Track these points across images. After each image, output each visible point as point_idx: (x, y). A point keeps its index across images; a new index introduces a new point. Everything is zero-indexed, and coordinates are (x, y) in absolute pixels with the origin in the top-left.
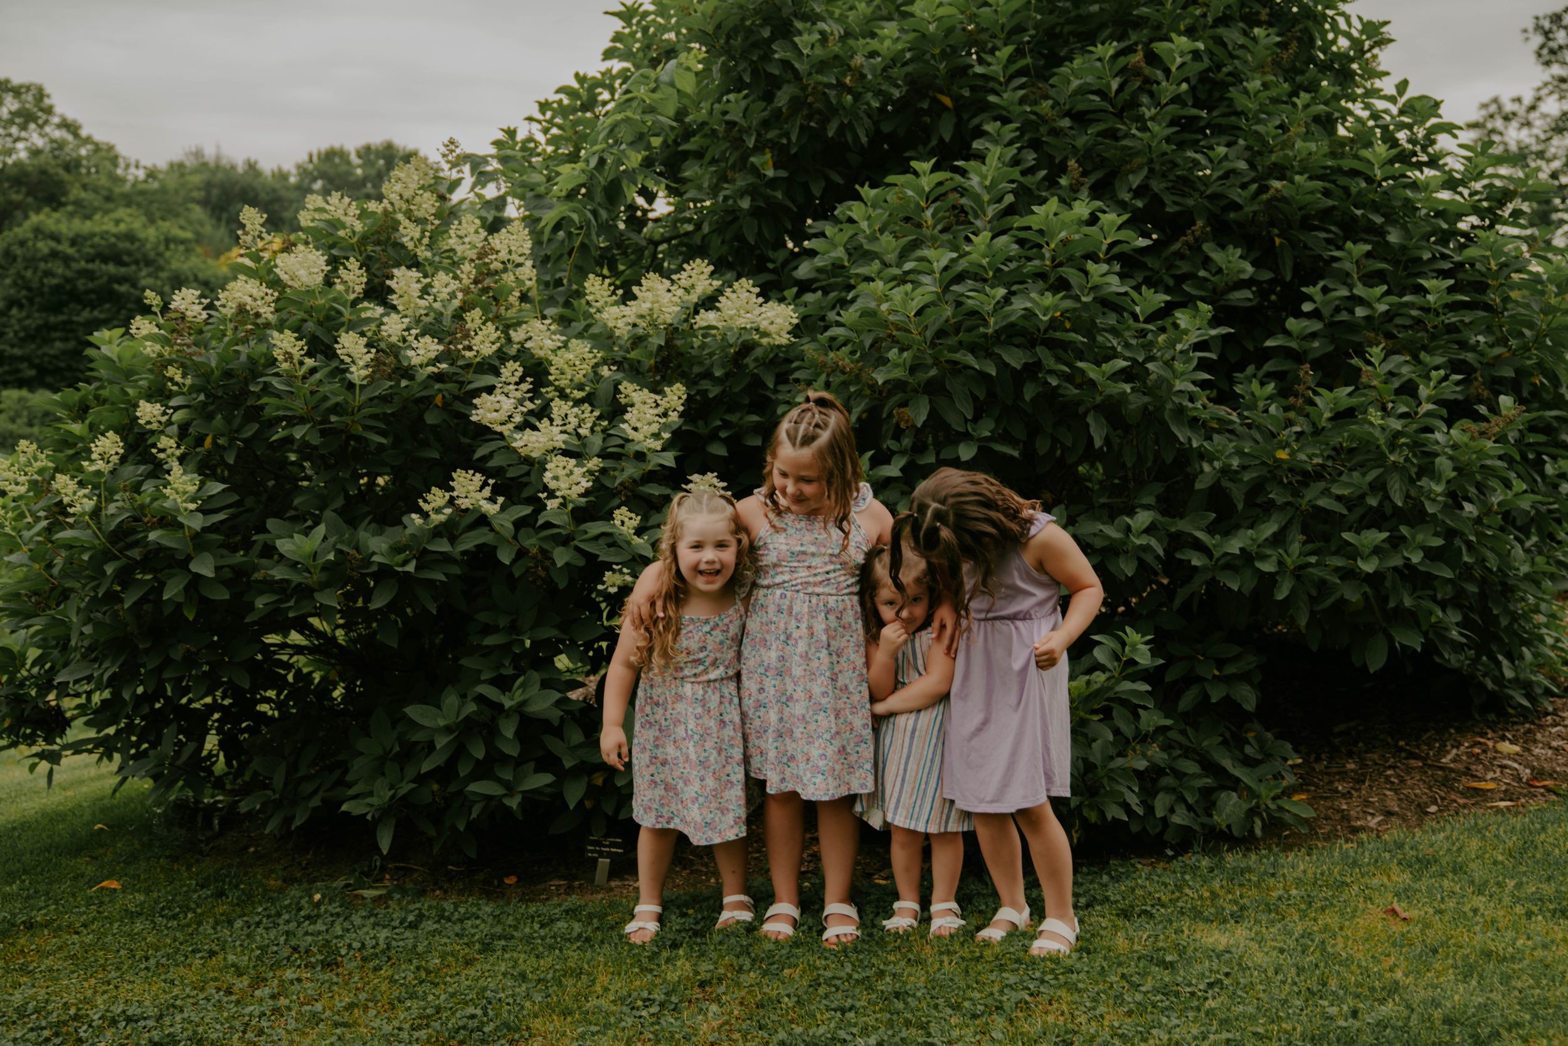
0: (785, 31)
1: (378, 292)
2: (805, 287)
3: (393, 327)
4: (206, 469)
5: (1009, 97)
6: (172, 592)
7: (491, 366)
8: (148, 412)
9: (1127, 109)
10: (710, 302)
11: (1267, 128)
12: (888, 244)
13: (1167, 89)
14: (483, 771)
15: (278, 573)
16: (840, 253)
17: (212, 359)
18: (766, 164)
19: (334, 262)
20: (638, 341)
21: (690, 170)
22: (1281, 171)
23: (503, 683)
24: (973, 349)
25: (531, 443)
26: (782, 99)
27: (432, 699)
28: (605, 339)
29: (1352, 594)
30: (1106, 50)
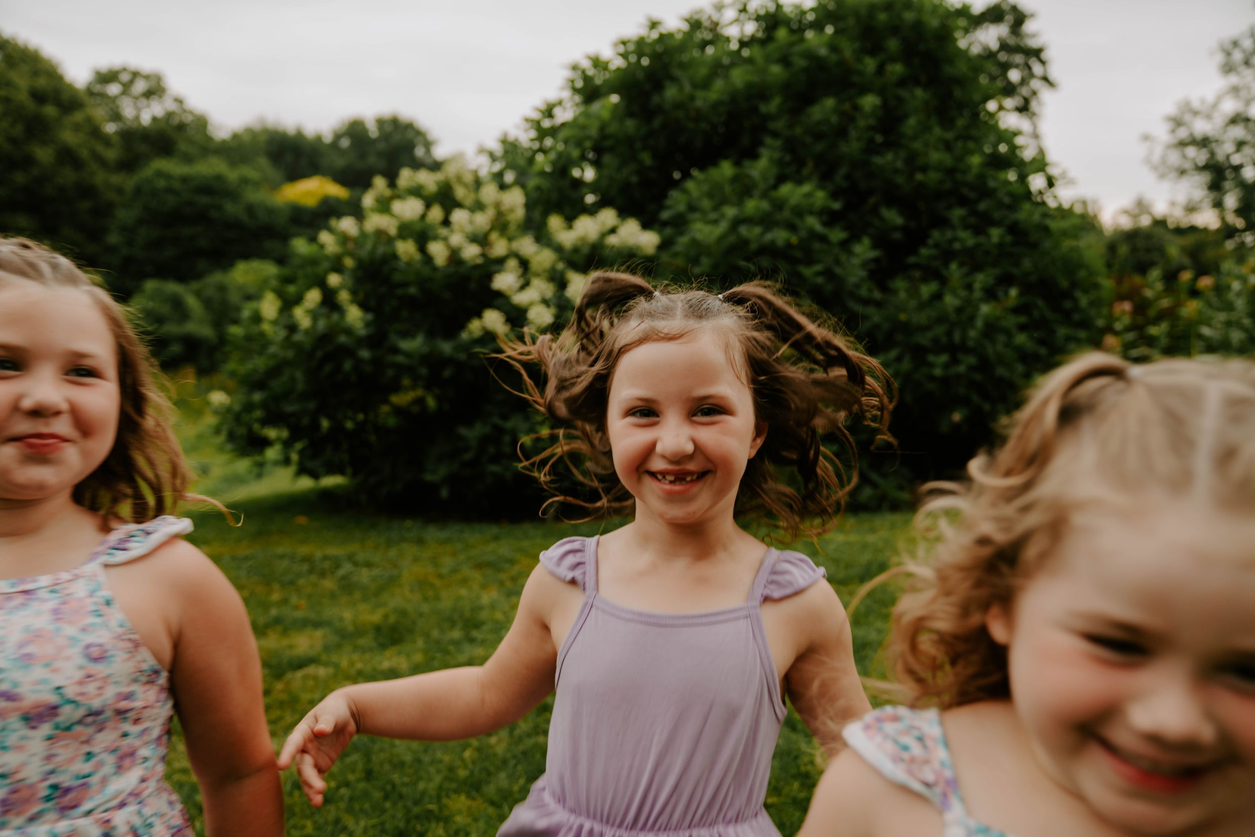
0: (658, 86)
1: (446, 222)
2: (664, 224)
3: (456, 239)
4: (364, 306)
5: (779, 125)
6: (348, 365)
7: (500, 262)
8: (334, 280)
9: (841, 132)
10: (613, 231)
11: (917, 145)
12: (706, 204)
13: (862, 123)
14: (495, 459)
15: (400, 359)
16: (681, 208)
17: (364, 253)
18: (646, 158)
19: (428, 206)
20: (576, 250)
21: (607, 159)
22: (924, 169)
23: (505, 418)
24: (748, 259)
25: (520, 299)
26: (657, 122)
27: (469, 423)
28: (558, 249)
29: (931, 386)
30: (830, 103)
